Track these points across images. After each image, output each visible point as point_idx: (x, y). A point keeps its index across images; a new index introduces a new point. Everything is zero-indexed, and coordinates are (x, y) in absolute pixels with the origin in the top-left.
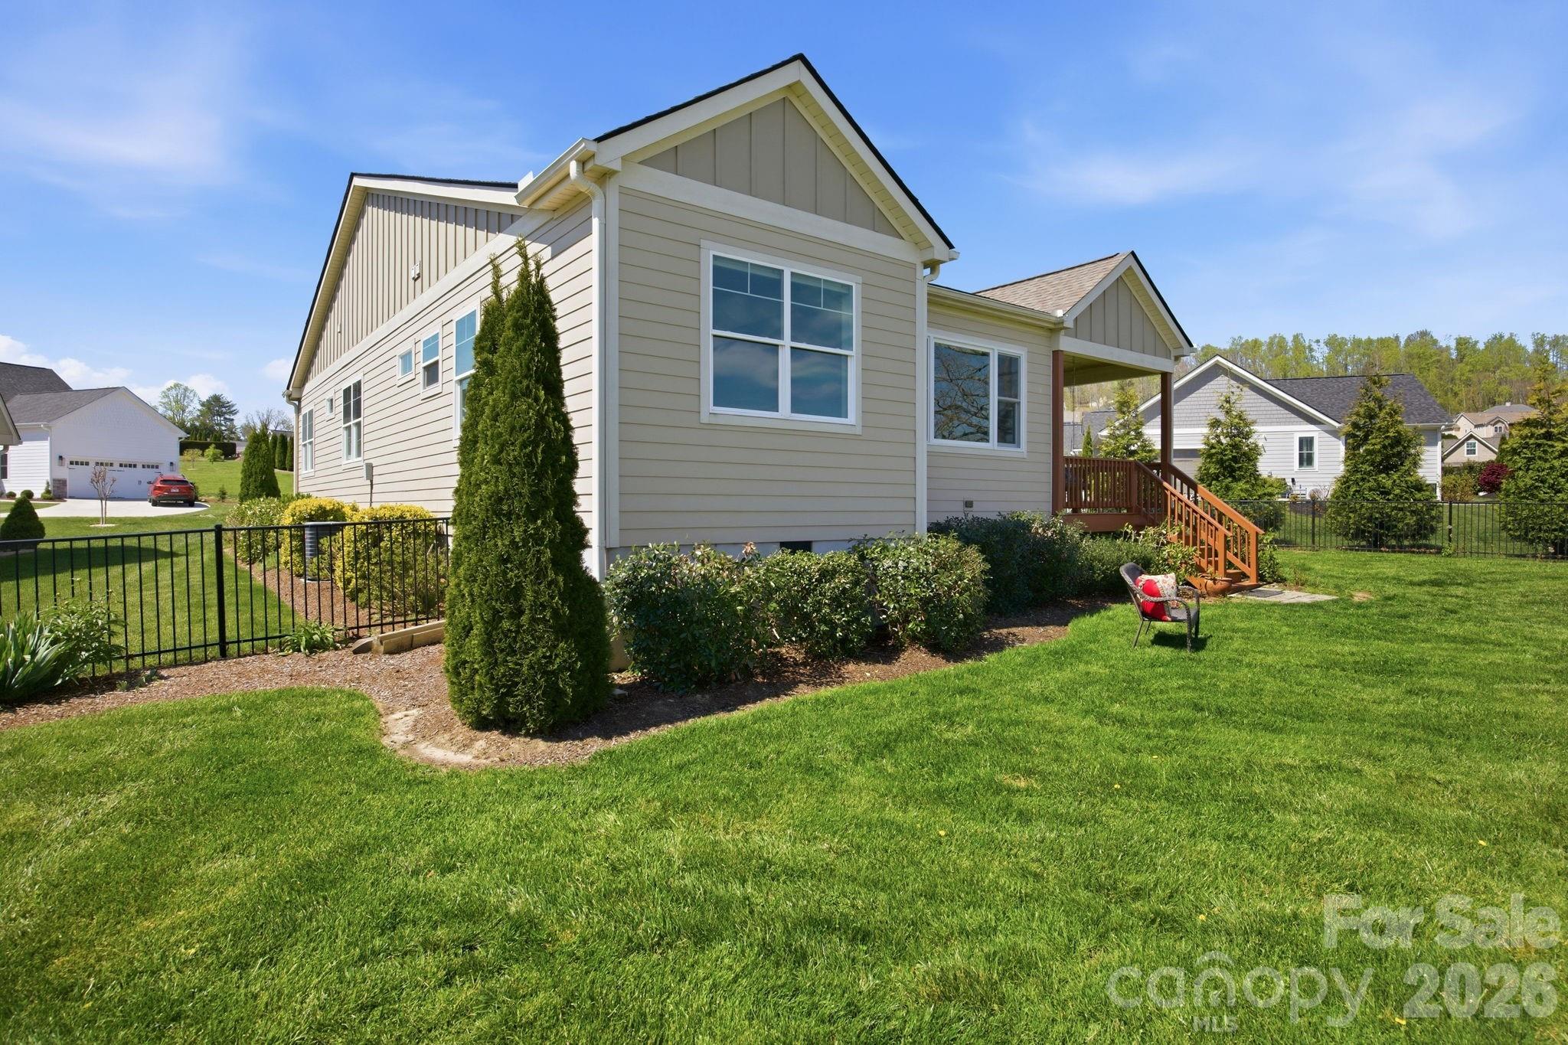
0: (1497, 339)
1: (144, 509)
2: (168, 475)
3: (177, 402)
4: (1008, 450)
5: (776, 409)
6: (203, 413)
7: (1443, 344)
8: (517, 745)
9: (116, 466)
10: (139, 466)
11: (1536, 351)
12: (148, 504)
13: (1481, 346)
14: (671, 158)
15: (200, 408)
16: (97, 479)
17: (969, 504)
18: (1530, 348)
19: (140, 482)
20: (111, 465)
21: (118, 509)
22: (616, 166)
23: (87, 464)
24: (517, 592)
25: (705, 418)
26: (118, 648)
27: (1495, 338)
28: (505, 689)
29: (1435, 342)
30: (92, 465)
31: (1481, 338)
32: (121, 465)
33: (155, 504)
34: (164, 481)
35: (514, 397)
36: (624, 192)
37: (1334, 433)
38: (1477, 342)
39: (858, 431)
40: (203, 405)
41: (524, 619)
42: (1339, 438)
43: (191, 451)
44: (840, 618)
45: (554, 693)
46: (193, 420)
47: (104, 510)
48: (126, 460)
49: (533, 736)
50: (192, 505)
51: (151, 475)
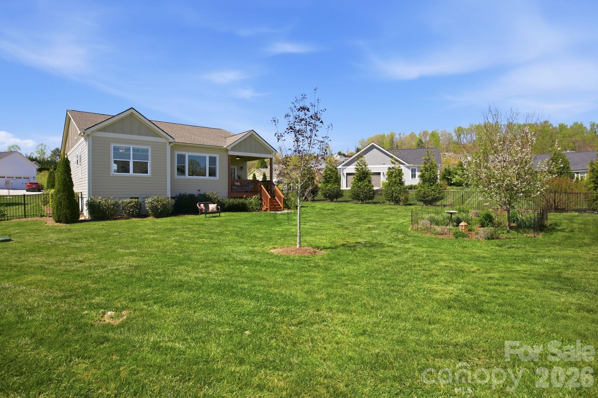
0: (576, 124)
1: (24, 192)
2: (32, 181)
3: (42, 151)
4: (212, 178)
5: (129, 172)
6: (52, 155)
7: (554, 126)
8: (61, 224)
9: (15, 178)
10: (22, 178)
11: (591, 129)
12: (25, 191)
13: (569, 127)
14: (104, 129)
15: (51, 153)
16: (7, 183)
17: (199, 190)
18: (589, 128)
19: (23, 184)
20: (13, 178)
21: (13, 192)
22: (90, 133)
23: (4, 177)
24: (61, 203)
25: (111, 175)
26: (6, 215)
27: (575, 124)
28: (59, 217)
29: (551, 125)
30: (6, 178)
31: (569, 124)
32: (16, 178)
33: (27, 191)
34: (30, 183)
35: (61, 175)
36: (92, 137)
37: (408, 167)
38: (567, 126)
39: (151, 176)
40: (52, 152)
41: (62, 207)
42: (409, 169)
43: (44, 171)
44: (131, 210)
45: (66, 217)
46: (47, 158)
47: (9, 193)
48: (18, 176)
49: (64, 223)
50: (40, 191)
51: (26, 181)
